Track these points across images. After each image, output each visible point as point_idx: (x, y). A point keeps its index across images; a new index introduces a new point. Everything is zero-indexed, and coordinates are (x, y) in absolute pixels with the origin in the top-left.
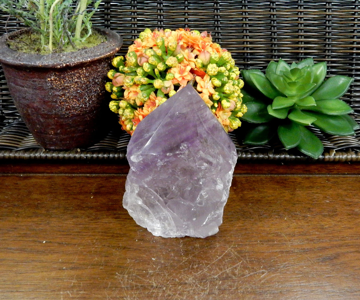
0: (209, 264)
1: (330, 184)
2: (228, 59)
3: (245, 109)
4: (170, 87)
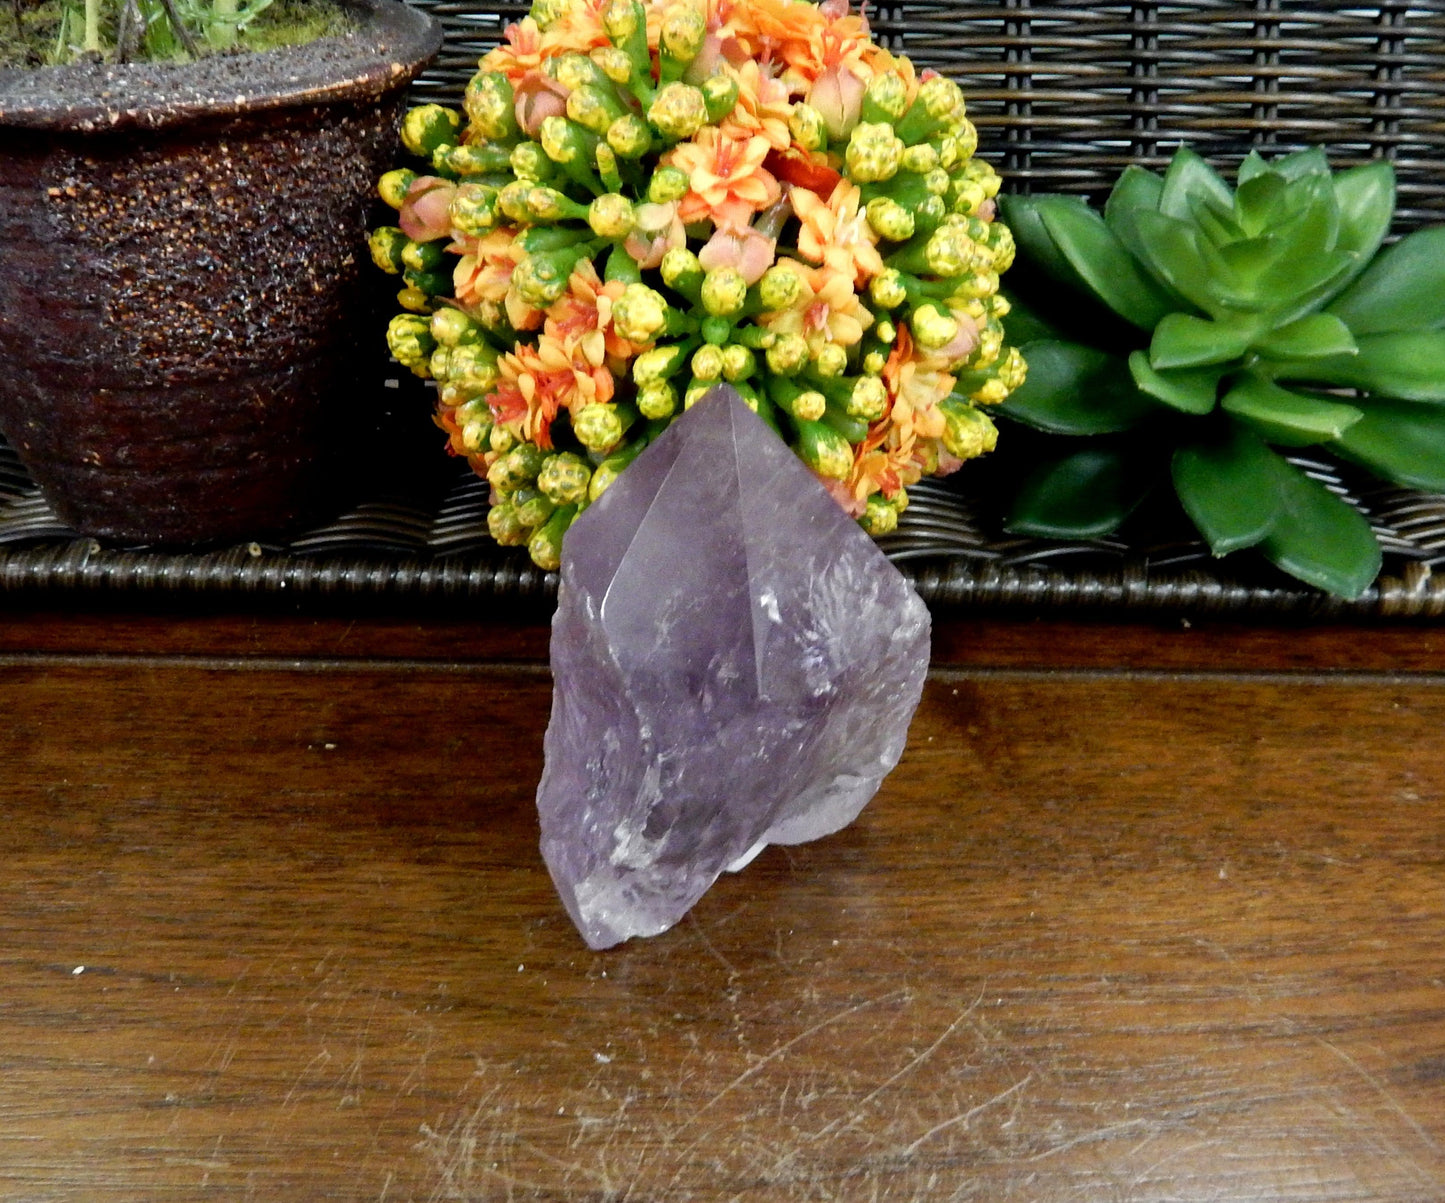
0: (871, 1087)
1: (1410, 718)
2: (948, 111)
3: (1016, 367)
4: (664, 232)
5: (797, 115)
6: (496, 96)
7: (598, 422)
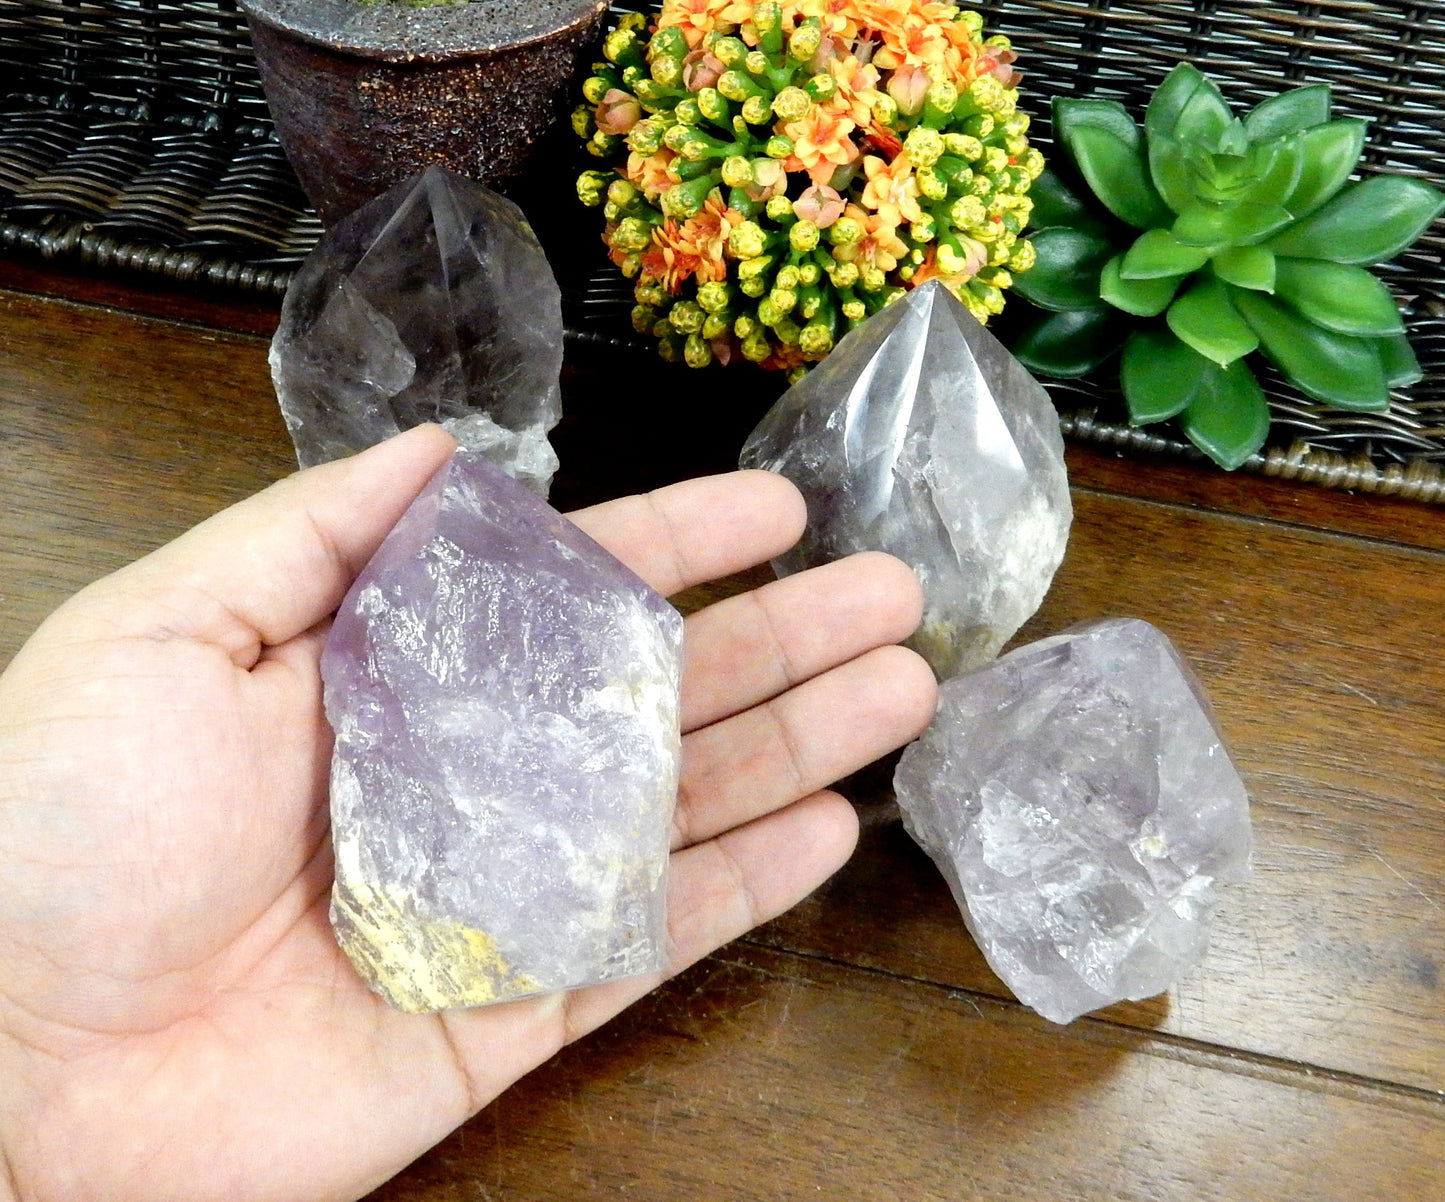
3: (1027, 257)
4: (773, 186)
5: (877, 105)
6: (671, 64)
7: (713, 296)
